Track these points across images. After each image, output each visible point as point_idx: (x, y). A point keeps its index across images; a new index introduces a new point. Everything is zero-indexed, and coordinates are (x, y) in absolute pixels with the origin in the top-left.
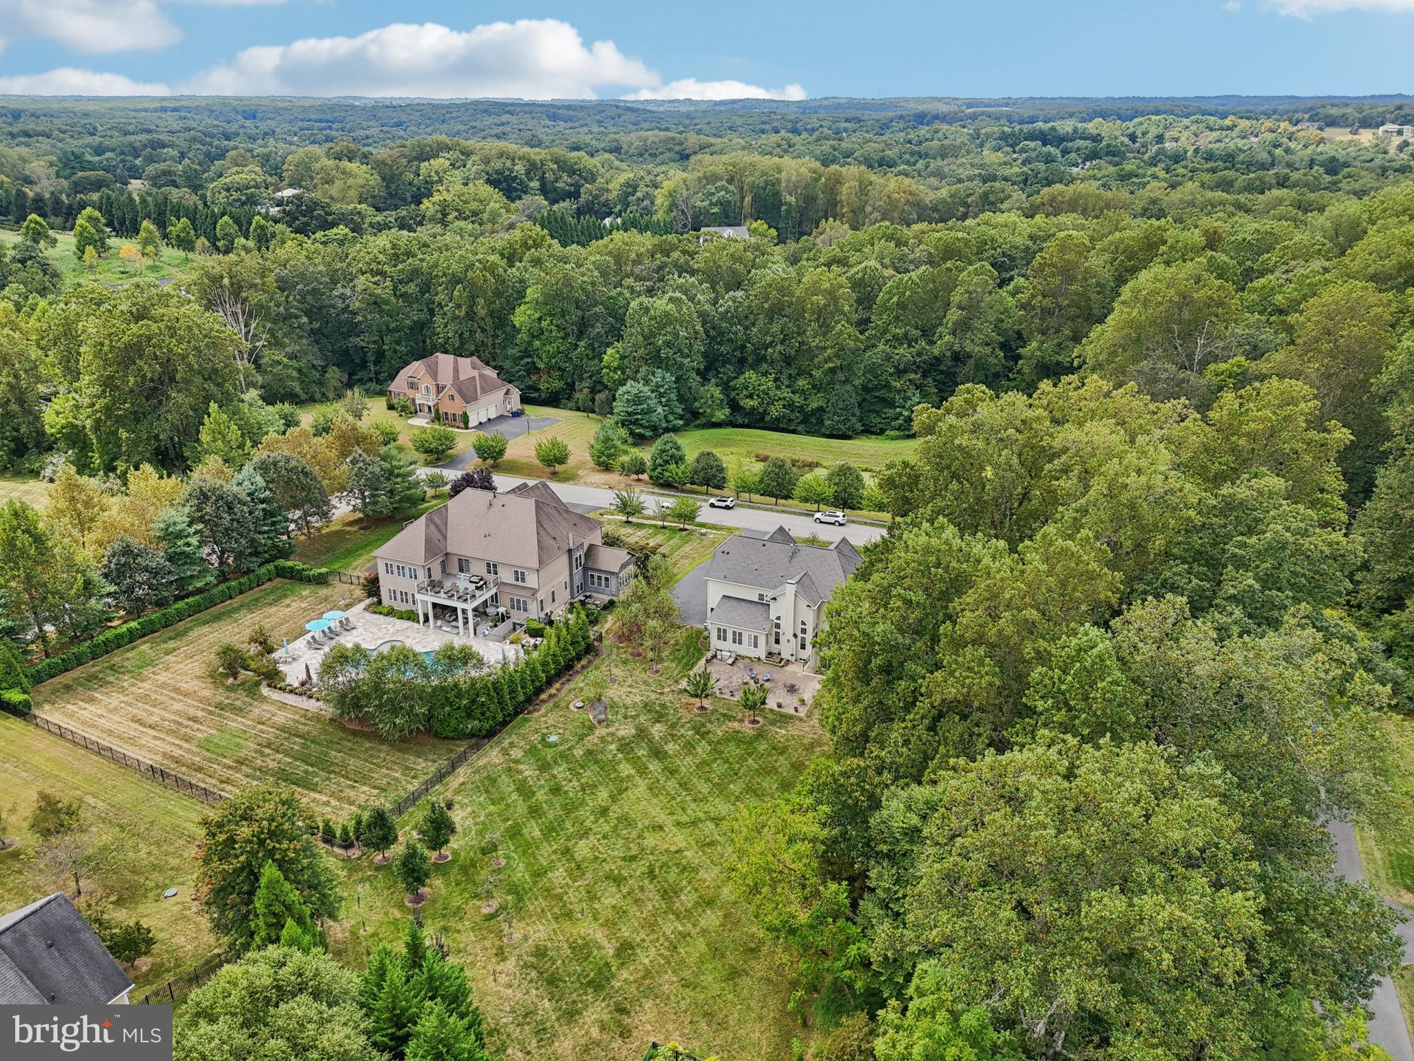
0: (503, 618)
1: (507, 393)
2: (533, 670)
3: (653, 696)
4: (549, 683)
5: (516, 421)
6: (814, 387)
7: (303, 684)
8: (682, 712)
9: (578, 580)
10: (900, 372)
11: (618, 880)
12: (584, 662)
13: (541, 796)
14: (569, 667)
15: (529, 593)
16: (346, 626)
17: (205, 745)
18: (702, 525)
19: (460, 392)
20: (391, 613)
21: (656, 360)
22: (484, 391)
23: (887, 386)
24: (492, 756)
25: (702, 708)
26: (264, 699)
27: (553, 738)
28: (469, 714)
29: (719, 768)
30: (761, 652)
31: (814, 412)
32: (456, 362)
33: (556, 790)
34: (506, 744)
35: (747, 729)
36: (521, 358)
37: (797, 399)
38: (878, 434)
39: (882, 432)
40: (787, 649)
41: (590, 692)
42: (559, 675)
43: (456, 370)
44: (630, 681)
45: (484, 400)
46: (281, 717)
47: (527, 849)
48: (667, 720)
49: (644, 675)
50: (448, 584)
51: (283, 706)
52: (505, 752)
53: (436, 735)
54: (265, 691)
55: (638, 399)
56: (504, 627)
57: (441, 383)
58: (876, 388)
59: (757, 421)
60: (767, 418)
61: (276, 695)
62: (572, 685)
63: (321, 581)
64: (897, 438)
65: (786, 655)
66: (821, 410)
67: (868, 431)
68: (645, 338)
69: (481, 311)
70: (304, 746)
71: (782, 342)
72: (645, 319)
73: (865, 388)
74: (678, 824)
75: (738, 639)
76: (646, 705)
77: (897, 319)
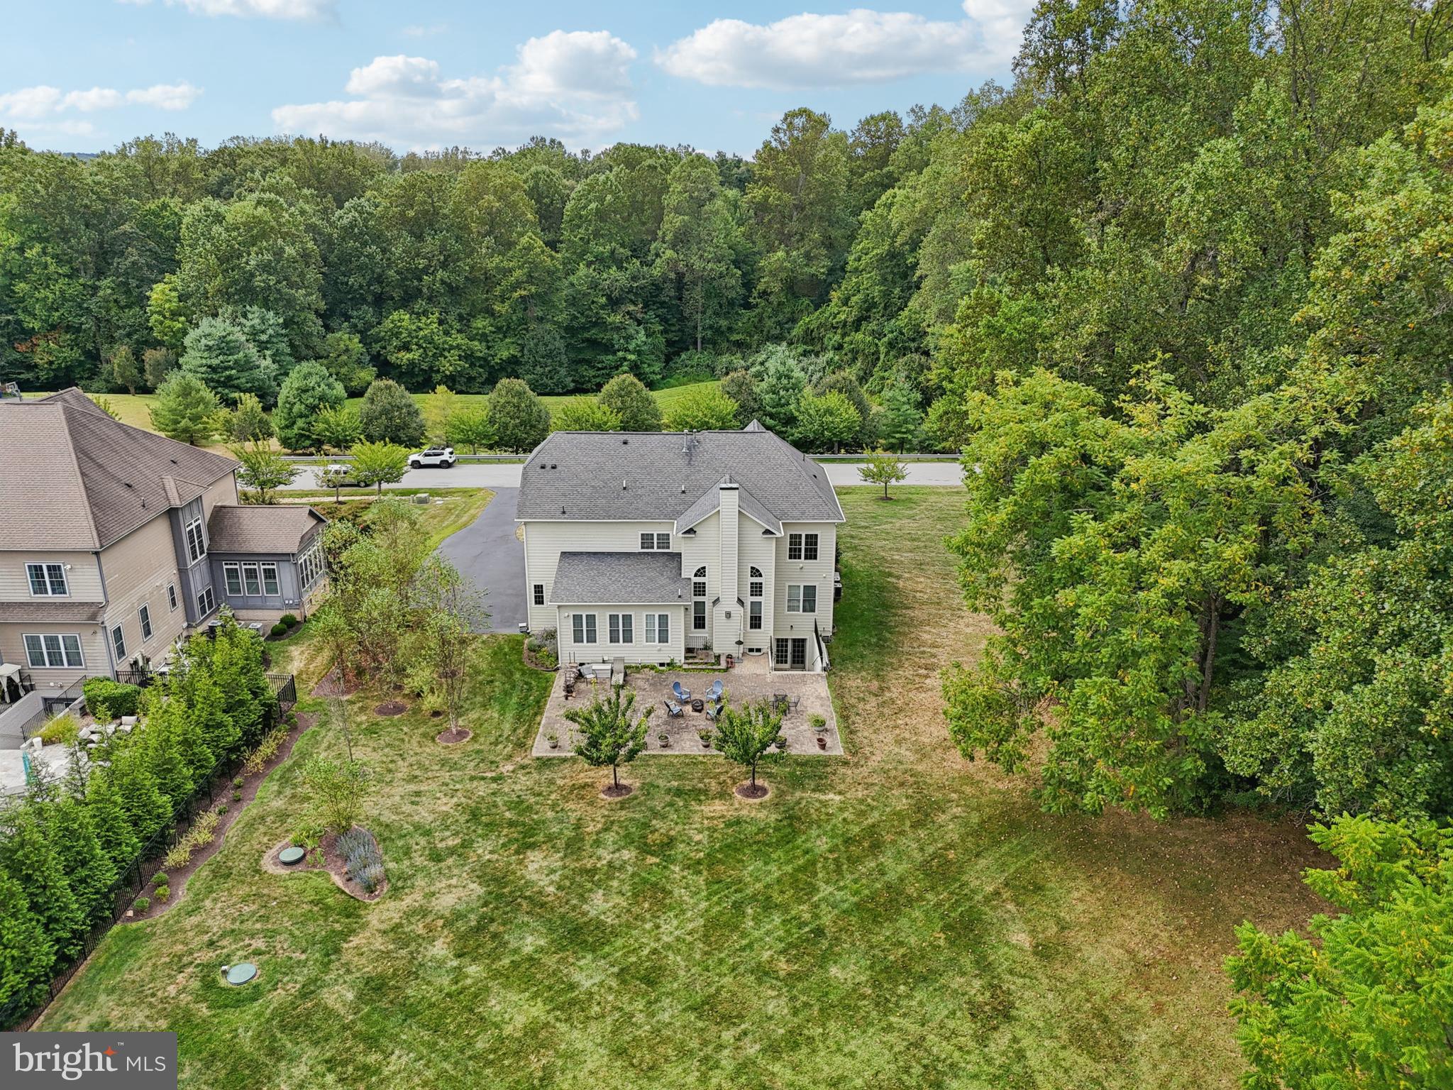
0: (14, 692)
2: (133, 791)
3: (482, 789)
4: (185, 818)
6: (499, 328)
8: (575, 809)
10: (614, 303)
12: (267, 748)
14: (230, 766)
15: (79, 618)
21: (246, 292)
23: (599, 323)
25: (617, 788)
27: (240, 973)
30: (675, 650)
31: (502, 365)
37: (477, 348)
40: (723, 633)
41: (316, 815)
42: (205, 794)
44: (403, 769)
48: (550, 838)
49: (430, 748)
58: (584, 328)
62: (250, 810)
65: (721, 647)
68: (223, 260)
73: (570, 328)
75: (622, 630)
76: (475, 816)
77: (597, 234)
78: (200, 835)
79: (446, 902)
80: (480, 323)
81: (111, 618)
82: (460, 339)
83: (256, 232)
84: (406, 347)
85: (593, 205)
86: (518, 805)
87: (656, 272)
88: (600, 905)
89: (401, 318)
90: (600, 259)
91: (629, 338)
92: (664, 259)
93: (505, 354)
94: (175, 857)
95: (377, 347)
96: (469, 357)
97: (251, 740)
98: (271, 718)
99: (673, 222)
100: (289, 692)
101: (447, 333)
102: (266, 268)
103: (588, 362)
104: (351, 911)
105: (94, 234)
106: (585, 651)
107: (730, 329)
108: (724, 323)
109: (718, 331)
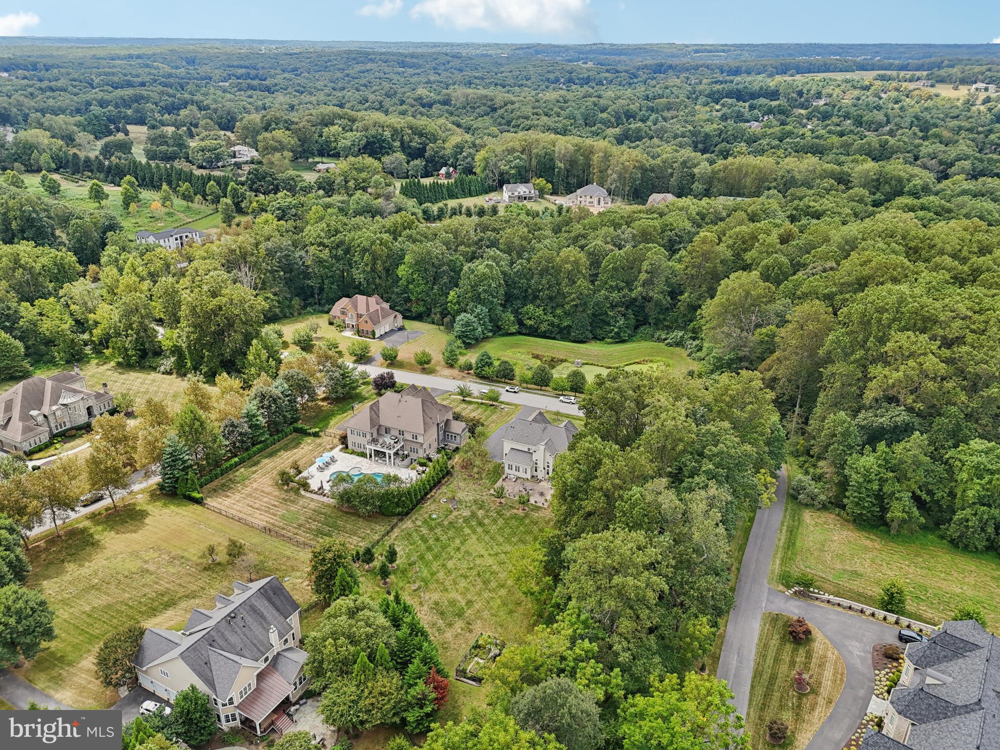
0: (407, 456)
1: (395, 317)
2: (424, 484)
3: (478, 497)
4: (431, 490)
5: (400, 333)
6: (565, 313)
7: (319, 489)
8: (492, 504)
9: (441, 438)
10: (613, 307)
11: (466, 577)
12: (446, 479)
13: (431, 542)
14: (439, 482)
15: (419, 446)
16: (333, 460)
17: (283, 517)
18: (502, 403)
19: (371, 318)
20: (353, 453)
21: (478, 299)
22: (383, 318)
23: (606, 314)
24: (408, 524)
25: (500, 503)
26: (303, 497)
27: (434, 516)
28: (398, 505)
29: (508, 531)
30: (529, 476)
31: (565, 328)
32: (367, 300)
33: (437, 540)
34: (414, 518)
35: (521, 513)
36: (402, 294)
37: (556, 321)
38: (600, 340)
39: (602, 339)
40: (541, 474)
41: (449, 495)
42: (435, 486)
43: (367, 304)
44: (467, 489)
45: (383, 322)
46: (313, 505)
47: (427, 564)
48: (485, 508)
49: (474, 486)
50: (381, 441)
51: (312, 500)
52: (413, 522)
53: (383, 514)
54: (303, 492)
55: (468, 324)
56: (407, 461)
57: (359, 312)
58: (600, 315)
59: (534, 332)
60: (539, 331)
61: (308, 495)
62: (441, 491)
63: (316, 435)
64: (612, 343)
65: (540, 477)
66: (569, 326)
67: (596, 338)
68: (472, 287)
69: (379, 267)
70: (325, 518)
71: (548, 289)
72: (472, 276)
73: (593, 314)
74: (490, 555)
75: (517, 469)
78: (432, 494)
79: (464, 514)
80: (559, 311)
81: (424, 447)
82: (550, 317)
83: (484, 277)
84: (530, 319)
85: (611, 266)
86: (483, 502)
87: (633, 295)
88: (486, 521)
89: (530, 307)
90: (611, 286)
91: (616, 321)
92: (638, 291)
93: (566, 324)
94: (429, 496)
95: (520, 317)
96: (552, 324)
97: (443, 477)
98: (449, 473)
99: (643, 276)
100: (453, 467)
101: (545, 314)
102: (485, 291)
104: (451, 512)
105: (435, 270)
106: (510, 472)
108: (661, 317)
109: (659, 320)
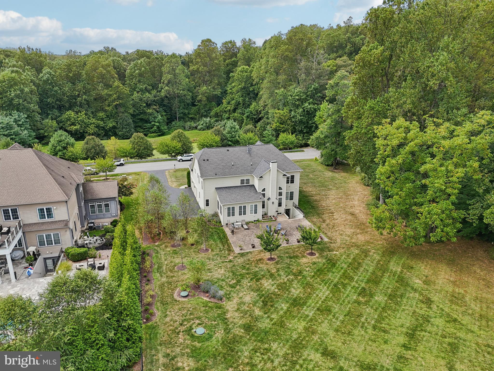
3: (229, 265)
6: (108, 116)
8: (263, 266)
9: (84, 211)
15: (61, 225)
27: (200, 331)
30: (259, 216)
31: (111, 128)
37: (100, 123)
59: (79, 138)
62: (156, 283)
65: (272, 213)
75: (242, 211)
76: (233, 273)
77: (139, 81)
78: (150, 292)
80: (100, 114)
83: (12, 83)
86: (244, 268)
87: (162, 94)
88: (295, 292)
89: (71, 114)
92: (165, 90)
94: (148, 300)
101: (89, 119)
102: (18, 96)
103: (140, 127)
104: (219, 307)
106: (232, 219)
107: (189, 113)
109: (185, 114)
